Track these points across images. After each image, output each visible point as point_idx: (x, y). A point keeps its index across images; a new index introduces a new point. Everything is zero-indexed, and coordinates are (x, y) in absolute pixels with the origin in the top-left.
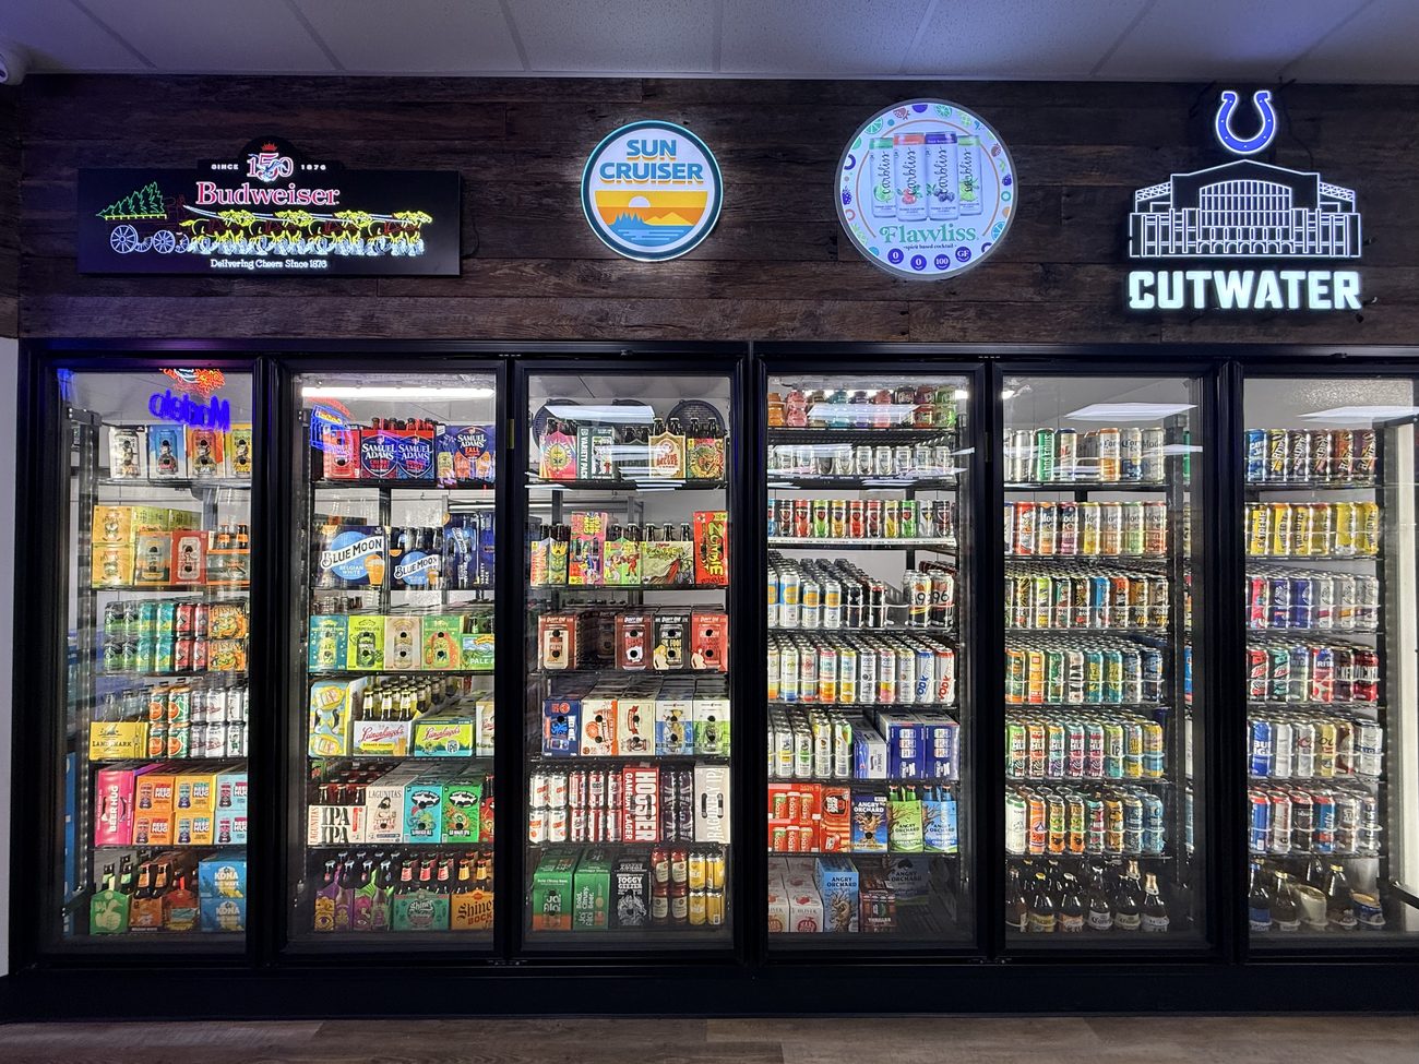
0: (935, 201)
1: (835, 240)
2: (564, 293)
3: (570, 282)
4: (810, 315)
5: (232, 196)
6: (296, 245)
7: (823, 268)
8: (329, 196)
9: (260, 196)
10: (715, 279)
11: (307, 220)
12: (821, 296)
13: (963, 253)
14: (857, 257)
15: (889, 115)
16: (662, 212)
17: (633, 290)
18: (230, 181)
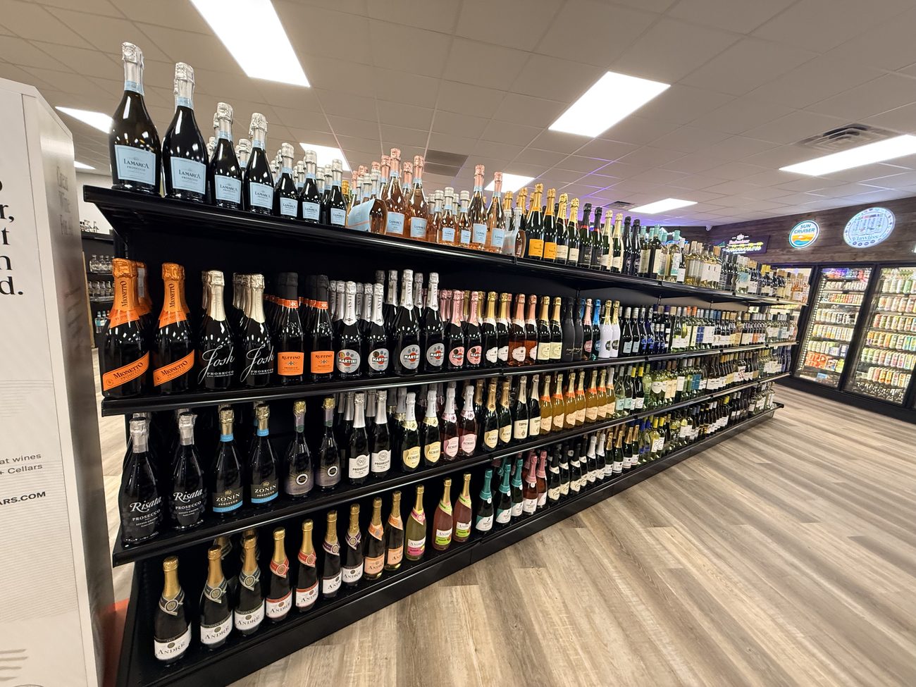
0: (869, 230)
1: (842, 241)
2: (783, 254)
3: (785, 252)
4: (832, 256)
5: (734, 243)
6: (742, 249)
7: (839, 247)
8: (748, 241)
9: (738, 242)
10: (814, 250)
11: (743, 245)
12: (835, 253)
13: (873, 241)
14: (846, 244)
15: (862, 212)
16: (804, 238)
17: (797, 253)
18: (734, 240)
